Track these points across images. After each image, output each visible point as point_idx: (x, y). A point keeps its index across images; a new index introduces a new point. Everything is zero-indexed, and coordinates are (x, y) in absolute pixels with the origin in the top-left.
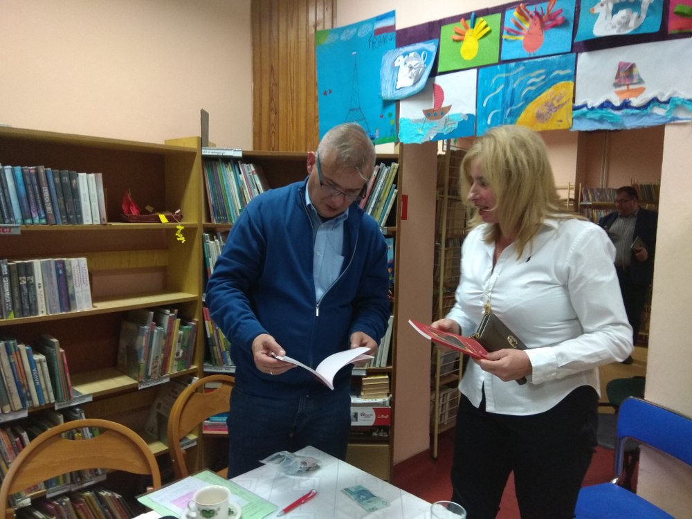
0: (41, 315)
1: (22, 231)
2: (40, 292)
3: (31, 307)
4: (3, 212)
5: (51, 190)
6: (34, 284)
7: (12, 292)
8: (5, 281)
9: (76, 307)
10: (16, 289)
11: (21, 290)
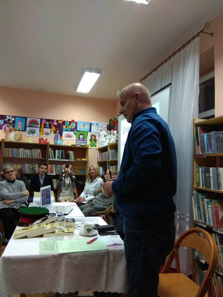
0: (212, 189)
1: (206, 157)
2: (212, 180)
3: (209, 185)
4: (203, 150)
5: (214, 140)
6: (210, 176)
7: (204, 178)
8: (203, 174)
9: (221, 189)
10: (205, 177)
11: (207, 178)
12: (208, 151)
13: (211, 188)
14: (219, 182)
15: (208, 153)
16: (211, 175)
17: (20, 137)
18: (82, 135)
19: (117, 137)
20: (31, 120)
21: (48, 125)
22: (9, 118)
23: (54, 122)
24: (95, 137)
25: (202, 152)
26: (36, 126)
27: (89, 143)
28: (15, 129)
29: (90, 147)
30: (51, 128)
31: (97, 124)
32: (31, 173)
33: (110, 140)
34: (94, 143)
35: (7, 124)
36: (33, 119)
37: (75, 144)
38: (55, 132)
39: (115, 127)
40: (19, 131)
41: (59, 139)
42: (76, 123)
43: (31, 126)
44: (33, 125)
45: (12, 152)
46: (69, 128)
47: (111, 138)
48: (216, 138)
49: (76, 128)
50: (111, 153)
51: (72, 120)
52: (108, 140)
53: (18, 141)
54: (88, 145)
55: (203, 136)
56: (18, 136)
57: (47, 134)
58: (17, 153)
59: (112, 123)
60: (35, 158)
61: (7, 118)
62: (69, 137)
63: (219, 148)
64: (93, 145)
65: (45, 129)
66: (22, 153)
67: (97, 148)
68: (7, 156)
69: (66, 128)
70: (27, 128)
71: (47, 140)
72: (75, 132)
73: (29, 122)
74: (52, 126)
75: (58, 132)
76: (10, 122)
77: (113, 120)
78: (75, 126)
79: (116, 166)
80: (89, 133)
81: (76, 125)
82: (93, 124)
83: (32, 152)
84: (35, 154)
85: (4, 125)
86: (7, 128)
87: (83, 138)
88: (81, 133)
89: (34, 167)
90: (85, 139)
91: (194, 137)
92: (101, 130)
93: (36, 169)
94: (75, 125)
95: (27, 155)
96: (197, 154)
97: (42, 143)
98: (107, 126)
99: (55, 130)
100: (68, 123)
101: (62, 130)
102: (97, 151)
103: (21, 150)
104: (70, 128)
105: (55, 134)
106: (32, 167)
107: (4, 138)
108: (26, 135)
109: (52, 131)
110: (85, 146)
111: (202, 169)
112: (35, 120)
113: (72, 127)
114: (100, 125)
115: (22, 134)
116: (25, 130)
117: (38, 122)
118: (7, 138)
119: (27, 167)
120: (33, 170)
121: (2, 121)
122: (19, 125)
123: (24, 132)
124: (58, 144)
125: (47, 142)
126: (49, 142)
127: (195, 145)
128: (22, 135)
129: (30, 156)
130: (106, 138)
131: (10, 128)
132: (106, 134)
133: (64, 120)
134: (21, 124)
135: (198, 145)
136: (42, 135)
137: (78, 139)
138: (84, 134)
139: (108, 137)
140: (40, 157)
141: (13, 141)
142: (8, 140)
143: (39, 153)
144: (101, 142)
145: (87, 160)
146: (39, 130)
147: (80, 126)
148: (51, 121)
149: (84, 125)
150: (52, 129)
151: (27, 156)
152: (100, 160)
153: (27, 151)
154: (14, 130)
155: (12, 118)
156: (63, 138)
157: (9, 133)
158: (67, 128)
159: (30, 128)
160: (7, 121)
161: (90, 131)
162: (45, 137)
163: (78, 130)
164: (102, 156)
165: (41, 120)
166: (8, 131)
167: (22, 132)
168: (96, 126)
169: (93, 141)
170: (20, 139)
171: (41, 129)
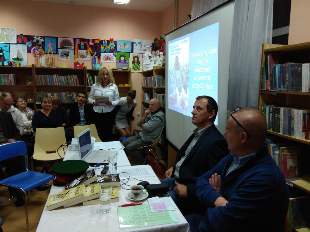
1: (277, 94)
2: (282, 122)
3: (278, 128)
4: (273, 85)
5: (289, 74)
6: (280, 118)
7: (272, 119)
8: (271, 114)
9: (293, 135)
10: (274, 119)
11: (275, 120)
12: (280, 87)
13: (279, 132)
14: (292, 126)
15: (280, 89)
16: (282, 116)
17: (52, 61)
18: (123, 57)
19: (164, 60)
20: (62, 41)
21: (82, 46)
22: (37, 39)
23: (89, 41)
24: (138, 58)
25: (272, 88)
26: (69, 47)
27: (131, 66)
28: (46, 51)
29: (132, 71)
30: (86, 50)
31: (140, 43)
32: (69, 102)
33: (155, 62)
34: (137, 65)
35: (35, 46)
36: (65, 40)
37: (116, 68)
38: (92, 54)
39: (162, 48)
40: (51, 54)
41: (97, 62)
42: (115, 42)
43: (63, 47)
44: (66, 47)
45: (45, 80)
46: (107, 48)
47: (156, 60)
48: (292, 72)
49: (116, 48)
50: (157, 78)
51: (110, 39)
52: (153, 62)
53: (51, 67)
54: (131, 69)
55: (275, 67)
56: (50, 60)
57: (83, 56)
58: (50, 80)
59: (157, 43)
60: (71, 85)
61: (35, 38)
62: (108, 60)
63: (295, 85)
64: (136, 68)
65: (79, 51)
66: (56, 80)
67: (141, 71)
68: (41, 85)
69: (104, 48)
70: (59, 50)
71: (83, 64)
72: (115, 53)
73: (61, 43)
74: (88, 47)
75: (95, 54)
76: (39, 44)
77: (159, 39)
78: (115, 46)
79: (163, 94)
80: (131, 55)
81: (116, 44)
82: (135, 43)
83: (67, 80)
84: (72, 80)
85: (33, 47)
86: (36, 51)
87: (125, 60)
88: (122, 54)
89: (72, 95)
90: (127, 62)
91: (262, 68)
92: (145, 50)
93: (74, 97)
94: (114, 44)
95: (63, 82)
96: (265, 89)
97: (78, 68)
98: (151, 44)
99: (92, 51)
100: (106, 42)
101: (99, 52)
102: (141, 75)
103: (55, 77)
104: (109, 49)
105: (92, 57)
106: (69, 95)
107: (34, 63)
108: (58, 58)
109: (89, 52)
110: (127, 70)
111: (269, 109)
112: (67, 40)
113: (110, 47)
114: (143, 44)
115: (54, 57)
116: (57, 53)
117: (71, 42)
118: (37, 63)
119: (63, 96)
120: (71, 99)
121: (30, 43)
122: (50, 47)
123: (56, 55)
124: (97, 69)
125: (83, 66)
126: (86, 67)
127: (263, 77)
128: (55, 59)
129: (66, 83)
130: (150, 60)
131: (40, 51)
132: (150, 55)
133: (101, 39)
134: (52, 46)
135: (267, 79)
136: (77, 58)
137: (119, 62)
138: (125, 56)
139: (153, 59)
140: (77, 84)
141: (44, 67)
142: (39, 66)
143: (76, 80)
144: (145, 65)
145: (130, 86)
146: (73, 52)
147: (120, 46)
148: (86, 41)
149: (125, 45)
150: (88, 51)
151: (63, 84)
152: (144, 86)
153: (62, 78)
154: (44, 53)
155: (41, 39)
156: (102, 61)
157: (40, 56)
158: (106, 49)
159: (62, 50)
160: (35, 43)
161: (132, 51)
162: (80, 60)
163: (118, 51)
164: (147, 81)
165: (75, 39)
166: (38, 54)
167: (54, 56)
168: (138, 45)
169: (136, 64)
170: (52, 63)
171: (76, 50)
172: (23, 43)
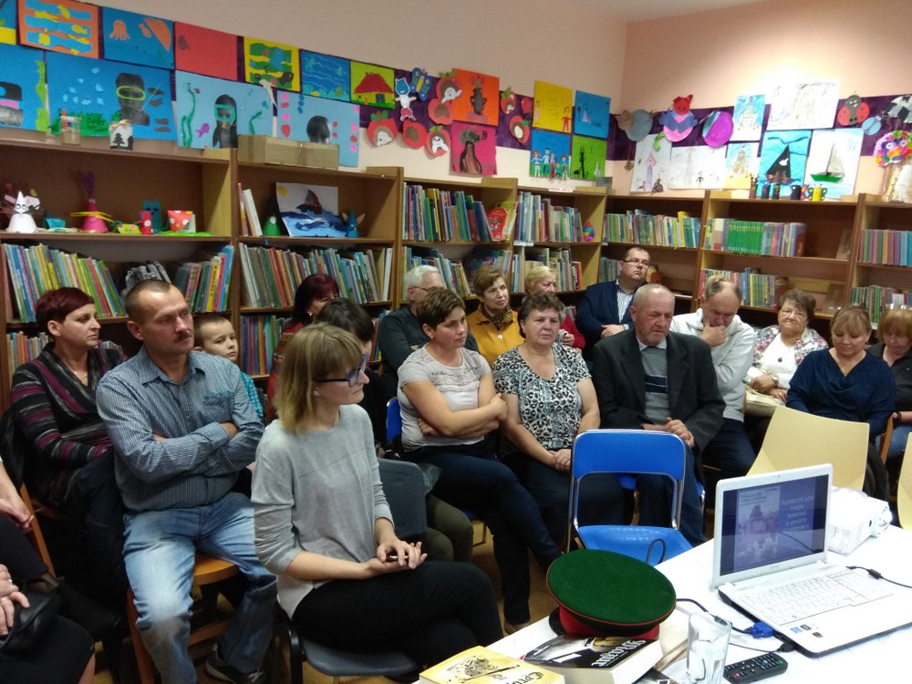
22: (904, 104)
35: (892, 130)
45: (895, 246)
61: (895, 104)
68: (875, 262)
76: (906, 121)
85: (883, 135)
86: (890, 146)
107: (870, 189)
121: (876, 121)
131: (905, 147)
141: (902, 202)
142: (884, 199)
157: (898, 165)
160: (893, 119)
166: (894, 159)
172: (854, 122)
